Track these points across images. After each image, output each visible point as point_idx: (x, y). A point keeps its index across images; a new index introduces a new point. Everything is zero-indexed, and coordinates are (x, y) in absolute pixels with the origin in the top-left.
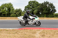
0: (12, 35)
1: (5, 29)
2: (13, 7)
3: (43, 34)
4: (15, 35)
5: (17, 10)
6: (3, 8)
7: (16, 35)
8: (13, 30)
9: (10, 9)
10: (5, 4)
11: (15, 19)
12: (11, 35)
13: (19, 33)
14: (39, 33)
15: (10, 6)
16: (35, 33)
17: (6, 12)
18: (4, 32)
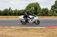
2: (39, 7)
5: (43, 9)
6: (30, 8)
7: (44, 33)
10: (32, 4)
11: (42, 18)
12: (39, 33)
13: (47, 32)
15: (37, 6)
17: (32, 11)
18: (32, 31)
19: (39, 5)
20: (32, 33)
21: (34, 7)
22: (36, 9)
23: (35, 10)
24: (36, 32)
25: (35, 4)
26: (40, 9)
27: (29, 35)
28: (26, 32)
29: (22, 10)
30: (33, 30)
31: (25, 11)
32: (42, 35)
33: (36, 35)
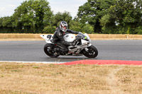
0: (50, 78)
1: (31, 62)
2: (49, 9)
3: (124, 76)
4: (57, 79)
5: (59, 15)
6: (26, 12)
7: (59, 78)
8: (50, 65)
9: (43, 14)
10: (31, 2)
12: (46, 77)
13: (67, 74)
14: (116, 72)
15: (43, 6)
16: (105, 73)
17: (31, 20)
18: (29, 72)
19: (48, 4)
21: (35, 10)
22: (40, 14)
23: (38, 18)
24: (39, 74)
25: (37, 2)
26: (50, 14)
27: (21, 82)
28: (14, 75)
29: (5, 18)
30: (31, 70)
31: (13, 19)
32: (55, 81)
33: (40, 83)
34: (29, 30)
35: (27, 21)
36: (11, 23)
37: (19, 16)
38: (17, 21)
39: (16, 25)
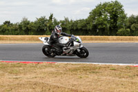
19: (121, 7)
20: (108, 78)
21: (110, 13)
22: (115, 17)
23: (112, 20)
24: (116, 76)
25: (111, 5)
26: (124, 17)
27: (99, 83)
28: (92, 77)
29: (80, 20)
31: (87, 22)
32: (132, 83)
33: (118, 85)
34: (103, 32)
35: (102, 24)
36: (85, 26)
37: (94, 19)
38: (92, 24)
39: (91, 28)
